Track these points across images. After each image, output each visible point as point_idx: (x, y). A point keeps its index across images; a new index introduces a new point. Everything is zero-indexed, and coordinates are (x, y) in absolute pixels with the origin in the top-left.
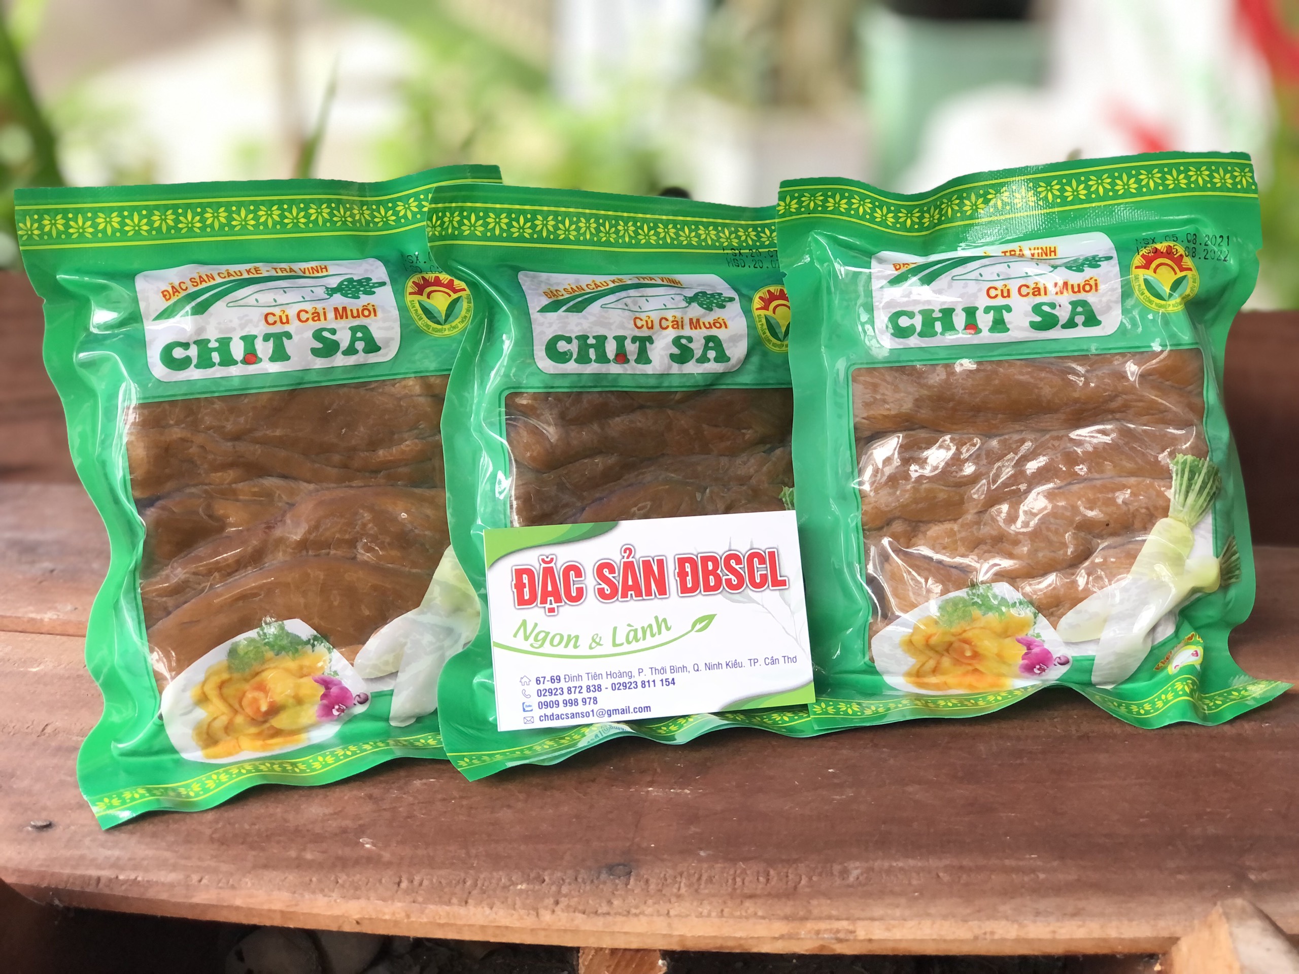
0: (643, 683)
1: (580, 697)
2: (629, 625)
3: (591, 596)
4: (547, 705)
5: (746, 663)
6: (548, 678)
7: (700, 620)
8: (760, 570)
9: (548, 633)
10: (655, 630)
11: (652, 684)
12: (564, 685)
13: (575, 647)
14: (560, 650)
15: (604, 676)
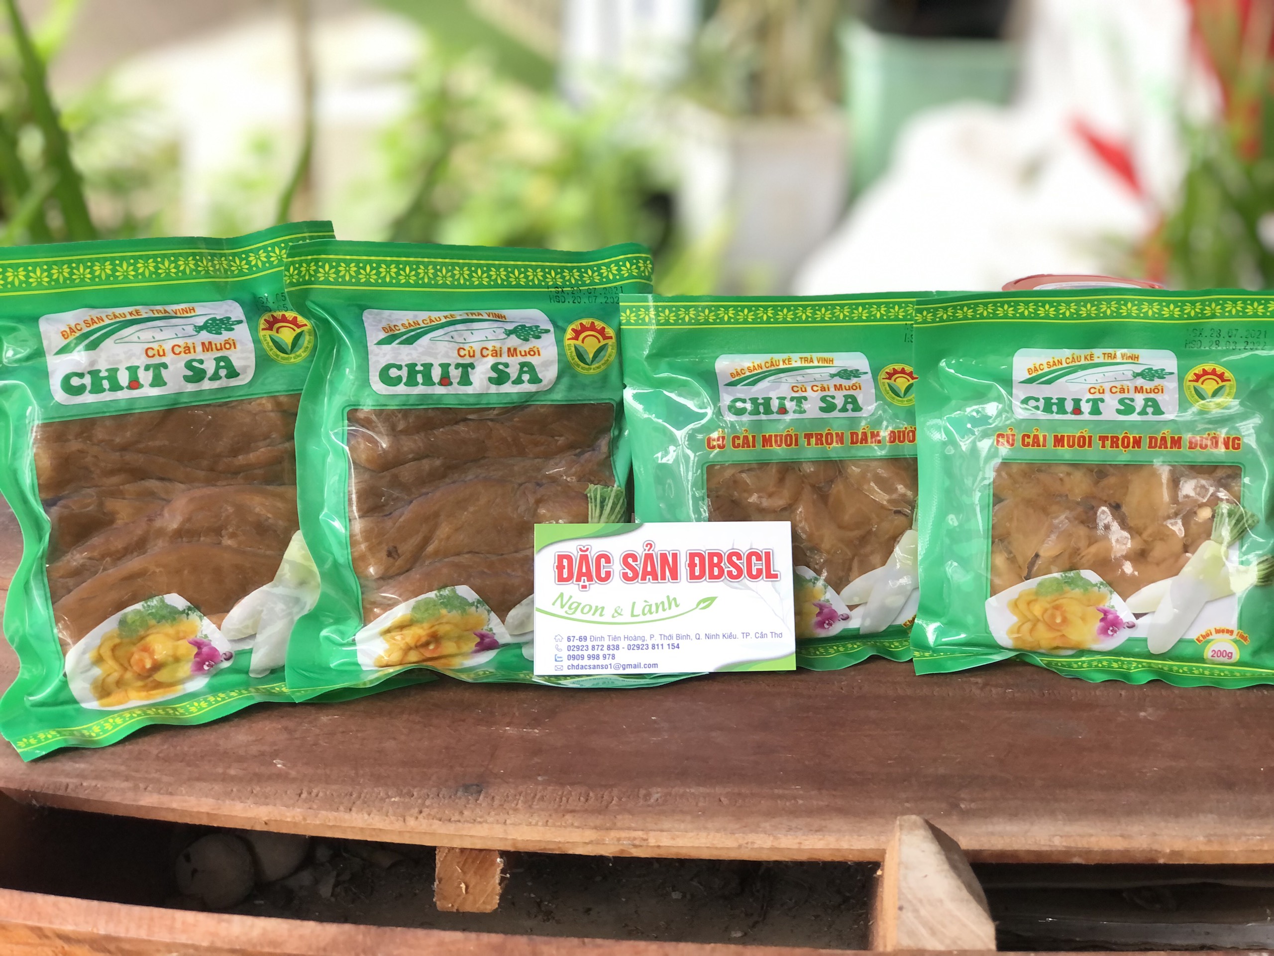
0: (653, 646)
1: (601, 653)
2: (646, 601)
3: (616, 578)
4: (574, 657)
5: (740, 636)
6: (577, 637)
7: (704, 600)
8: (756, 565)
9: (579, 604)
10: (666, 606)
11: (660, 647)
12: (589, 643)
13: (601, 615)
14: (589, 617)
15: (622, 638)
